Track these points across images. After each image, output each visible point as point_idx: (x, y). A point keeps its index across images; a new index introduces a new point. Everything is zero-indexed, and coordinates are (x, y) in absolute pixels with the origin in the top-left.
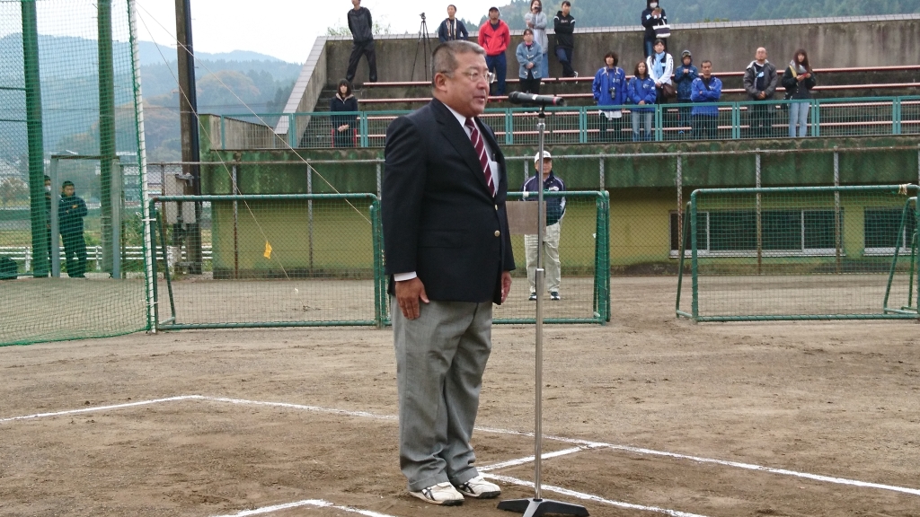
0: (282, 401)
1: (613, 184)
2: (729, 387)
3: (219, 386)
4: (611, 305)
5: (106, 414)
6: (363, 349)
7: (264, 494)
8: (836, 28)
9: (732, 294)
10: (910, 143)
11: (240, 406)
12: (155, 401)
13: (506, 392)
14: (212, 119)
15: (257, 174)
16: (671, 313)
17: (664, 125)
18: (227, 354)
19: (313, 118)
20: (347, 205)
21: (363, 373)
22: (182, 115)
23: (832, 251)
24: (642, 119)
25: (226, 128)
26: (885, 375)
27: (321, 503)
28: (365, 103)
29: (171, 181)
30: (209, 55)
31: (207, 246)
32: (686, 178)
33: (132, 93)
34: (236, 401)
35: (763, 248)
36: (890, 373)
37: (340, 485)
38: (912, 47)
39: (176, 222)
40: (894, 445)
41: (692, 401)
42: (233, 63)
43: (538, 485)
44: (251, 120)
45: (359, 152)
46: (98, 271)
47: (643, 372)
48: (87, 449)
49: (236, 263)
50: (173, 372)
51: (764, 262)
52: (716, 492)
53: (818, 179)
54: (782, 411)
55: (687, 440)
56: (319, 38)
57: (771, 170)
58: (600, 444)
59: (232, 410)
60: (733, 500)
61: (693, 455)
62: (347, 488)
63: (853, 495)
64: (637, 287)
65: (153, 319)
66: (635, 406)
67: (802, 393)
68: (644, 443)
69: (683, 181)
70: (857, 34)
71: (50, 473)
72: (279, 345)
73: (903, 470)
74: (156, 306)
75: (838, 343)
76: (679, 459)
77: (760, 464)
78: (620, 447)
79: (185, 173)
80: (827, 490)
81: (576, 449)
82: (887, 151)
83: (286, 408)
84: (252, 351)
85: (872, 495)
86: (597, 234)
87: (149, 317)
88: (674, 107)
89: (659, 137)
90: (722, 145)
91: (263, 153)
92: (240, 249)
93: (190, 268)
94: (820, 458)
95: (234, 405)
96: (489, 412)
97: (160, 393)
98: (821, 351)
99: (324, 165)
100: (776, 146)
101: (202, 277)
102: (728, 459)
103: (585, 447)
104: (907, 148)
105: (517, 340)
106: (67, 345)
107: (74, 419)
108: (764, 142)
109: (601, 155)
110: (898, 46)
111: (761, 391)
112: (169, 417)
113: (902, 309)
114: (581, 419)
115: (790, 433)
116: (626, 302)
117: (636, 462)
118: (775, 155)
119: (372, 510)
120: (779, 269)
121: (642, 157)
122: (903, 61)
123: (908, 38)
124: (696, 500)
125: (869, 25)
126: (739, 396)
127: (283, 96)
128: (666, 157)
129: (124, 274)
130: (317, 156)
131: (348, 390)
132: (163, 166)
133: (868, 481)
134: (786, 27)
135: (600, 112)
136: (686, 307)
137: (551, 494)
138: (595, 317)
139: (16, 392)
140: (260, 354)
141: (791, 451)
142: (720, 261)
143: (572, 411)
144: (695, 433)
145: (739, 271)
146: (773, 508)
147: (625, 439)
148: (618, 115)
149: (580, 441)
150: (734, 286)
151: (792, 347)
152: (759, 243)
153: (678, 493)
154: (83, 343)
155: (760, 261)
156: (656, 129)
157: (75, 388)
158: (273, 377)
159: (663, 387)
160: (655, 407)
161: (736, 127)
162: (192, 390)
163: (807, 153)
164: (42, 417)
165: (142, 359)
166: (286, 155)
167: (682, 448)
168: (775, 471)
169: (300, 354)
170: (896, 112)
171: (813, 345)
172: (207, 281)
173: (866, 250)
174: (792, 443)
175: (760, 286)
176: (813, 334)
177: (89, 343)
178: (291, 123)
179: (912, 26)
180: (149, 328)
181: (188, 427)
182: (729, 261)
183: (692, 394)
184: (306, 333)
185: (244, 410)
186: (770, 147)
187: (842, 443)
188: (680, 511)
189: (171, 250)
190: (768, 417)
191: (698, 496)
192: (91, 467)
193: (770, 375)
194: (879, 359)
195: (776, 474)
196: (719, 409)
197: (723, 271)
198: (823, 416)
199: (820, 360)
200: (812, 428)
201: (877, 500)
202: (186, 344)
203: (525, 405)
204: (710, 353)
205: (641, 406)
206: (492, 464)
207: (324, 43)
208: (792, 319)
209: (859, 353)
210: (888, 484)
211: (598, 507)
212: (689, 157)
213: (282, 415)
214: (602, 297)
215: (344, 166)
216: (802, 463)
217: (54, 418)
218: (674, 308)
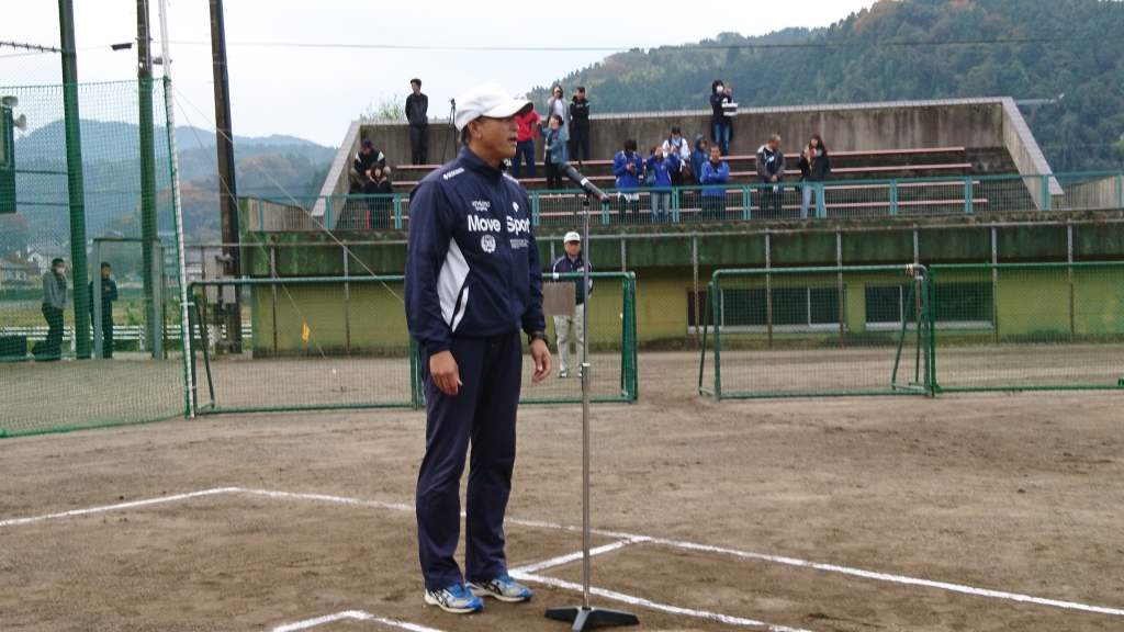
0: (320, 493)
1: (634, 263)
2: (760, 470)
3: (257, 476)
4: (639, 382)
5: (139, 511)
6: (401, 433)
7: (302, 605)
8: (836, 114)
9: (746, 369)
10: (906, 223)
11: (277, 500)
12: (191, 494)
13: (544, 479)
14: (251, 202)
15: (295, 255)
16: (693, 390)
17: (681, 207)
18: (266, 441)
19: (349, 201)
20: (383, 288)
21: (401, 459)
22: (222, 198)
23: (836, 326)
24: (661, 201)
25: (265, 211)
26: (905, 455)
27: (360, 615)
28: (398, 186)
29: (211, 262)
30: (249, 139)
31: (246, 324)
32: (702, 258)
33: (169, 178)
34: (273, 494)
35: (773, 323)
36: (909, 452)
37: (381, 593)
38: (905, 133)
39: (216, 302)
40: (930, 533)
41: (727, 485)
42: (272, 148)
43: (586, 588)
44: (289, 203)
45: (393, 233)
46: (141, 351)
47: (675, 454)
48: (117, 553)
49: (275, 343)
50: (211, 461)
51: (774, 337)
52: (764, 593)
53: (822, 258)
54: (815, 497)
55: (729, 532)
56: (353, 123)
57: (780, 249)
58: (642, 538)
59: (268, 505)
60: (782, 601)
61: (736, 549)
62: (388, 595)
63: (901, 594)
64: (659, 363)
65: (192, 404)
66: (672, 494)
67: (831, 476)
68: (685, 536)
69: (699, 260)
70: (855, 120)
71: (77, 582)
72: (317, 429)
73: (944, 563)
74: (194, 391)
75: (855, 420)
76: (722, 555)
77: (803, 558)
78: (663, 541)
79: (224, 254)
80: (874, 589)
81: (619, 545)
82: (885, 230)
83: (324, 501)
84: (290, 436)
85: (920, 594)
86: (624, 314)
87: (188, 401)
88: (689, 190)
89: (676, 218)
90: (734, 226)
91: (301, 235)
92: (278, 329)
93: (231, 348)
94: (861, 550)
95: (271, 498)
96: (528, 503)
97: (197, 486)
98: (840, 429)
99: (360, 247)
100: (783, 226)
101: (241, 357)
102: (771, 553)
103: (628, 542)
104: (903, 228)
105: (550, 420)
106: (104, 432)
107: (108, 517)
108: (772, 223)
109: (623, 235)
110: (892, 131)
111: (791, 474)
112: (204, 513)
113: (910, 384)
114: (620, 509)
115: (826, 522)
116: (650, 379)
117: (681, 558)
118: (783, 235)
119: (415, 622)
120: (788, 344)
121: (661, 238)
122: (897, 145)
123: (901, 125)
124: (746, 602)
125: (866, 112)
126: (771, 480)
127: (320, 178)
128: (683, 238)
129: (166, 354)
130: (353, 238)
131: (387, 480)
132: (202, 248)
133: (913, 576)
134: (790, 114)
135: (619, 195)
136: (709, 385)
137: (598, 599)
138: (623, 395)
139: (51, 485)
140: (298, 440)
141: (830, 543)
142: (734, 337)
143: (610, 499)
144: (735, 523)
145: (751, 346)
146: (824, 610)
147: (666, 531)
148: (636, 197)
149: (622, 535)
150: (750, 361)
151: (812, 425)
152: (770, 320)
153: (726, 594)
154: (120, 430)
155: (770, 336)
156: (673, 211)
157: (110, 480)
158: (312, 465)
159: (696, 470)
160: (691, 494)
161: (747, 208)
162: (227, 481)
163: (812, 233)
164: (73, 516)
165: (180, 447)
166: (322, 237)
167: (724, 541)
168: (819, 566)
169: (338, 439)
170: (893, 194)
171: (832, 423)
172: (247, 361)
173: (868, 325)
174: (831, 534)
175: (773, 361)
176: (828, 411)
177: (127, 429)
178: (327, 204)
179: (905, 114)
180: (188, 412)
181: (223, 525)
182: (741, 337)
183: (725, 479)
184: (344, 416)
185: (281, 504)
186: (779, 227)
187: (879, 532)
188: (731, 615)
189: (211, 330)
190: (803, 504)
191: (747, 597)
192: (120, 575)
193: (797, 456)
194: (896, 437)
195: (821, 570)
196: (754, 495)
197: (737, 346)
198: (856, 502)
199: (840, 439)
200: (847, 516)
201: (927, 600)
202: (223, 429)
203: (564, 494)
204: (737, 433)
205: (679, 493)
206: (536, 563)
207: (358, 128)
208: (809, 396)
209: (877, 431)
210: (933, 580)
211: (647, 613)
212: (704, 238)
213: (320, 509)
214: (629, 375)
215: (379, 248)
216: (845, 557)
217: (86, 516)
218: (697, 384)
